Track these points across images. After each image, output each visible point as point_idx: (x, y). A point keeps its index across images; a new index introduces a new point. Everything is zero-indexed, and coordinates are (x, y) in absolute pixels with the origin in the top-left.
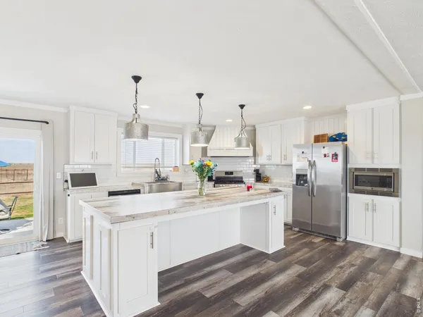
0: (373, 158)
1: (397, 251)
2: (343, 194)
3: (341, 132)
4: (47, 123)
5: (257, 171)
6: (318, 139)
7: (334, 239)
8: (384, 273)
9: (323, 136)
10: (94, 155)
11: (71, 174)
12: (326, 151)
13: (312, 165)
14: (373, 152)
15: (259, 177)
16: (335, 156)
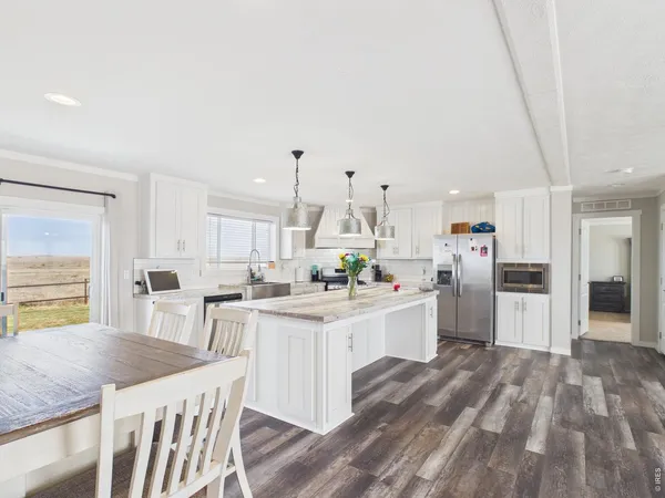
0: (523, 252)
1: (546, 350)
2: (491, 293)
3: (484, 221)
4: (114, 196)
5: (376, 268)
6: (457, 229)
7: (484, 344)
8: (545, 370)
9: (463, 225)
10: (180, 245)
11: (149, 273)
12: (473, 243)
13: (457, 259)
14: (523, 247)
15: (379, 275)
16: (484, 250)
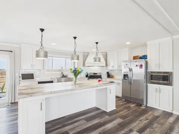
1: (171, 112)
2: (145, 84)
3: (145, 55)
4: (12, 52)
5: (108, 73)
7: (141, 105)
9: (137, 56)
10: (32, 66)
11: (22, 74)
13: (131, 70)
14: (159, 64)
15: (109, 76)
16: (141, 66)
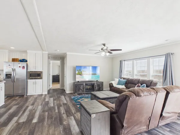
1: (42, 94)
3: (24, 59)
6: (14, 60)
8: (40, 99)
12: (20, 65)
14: (35, 67)
16: (24, 67)
